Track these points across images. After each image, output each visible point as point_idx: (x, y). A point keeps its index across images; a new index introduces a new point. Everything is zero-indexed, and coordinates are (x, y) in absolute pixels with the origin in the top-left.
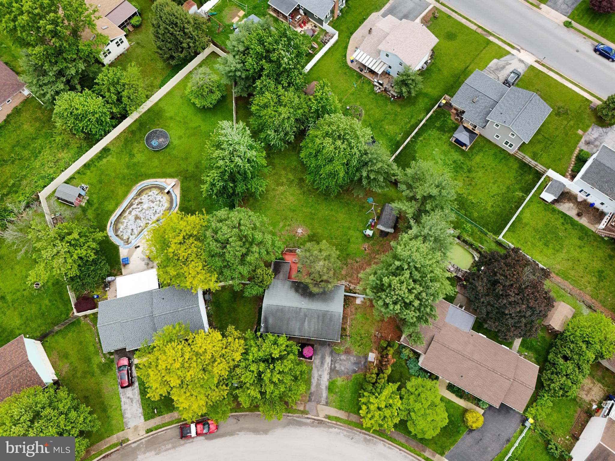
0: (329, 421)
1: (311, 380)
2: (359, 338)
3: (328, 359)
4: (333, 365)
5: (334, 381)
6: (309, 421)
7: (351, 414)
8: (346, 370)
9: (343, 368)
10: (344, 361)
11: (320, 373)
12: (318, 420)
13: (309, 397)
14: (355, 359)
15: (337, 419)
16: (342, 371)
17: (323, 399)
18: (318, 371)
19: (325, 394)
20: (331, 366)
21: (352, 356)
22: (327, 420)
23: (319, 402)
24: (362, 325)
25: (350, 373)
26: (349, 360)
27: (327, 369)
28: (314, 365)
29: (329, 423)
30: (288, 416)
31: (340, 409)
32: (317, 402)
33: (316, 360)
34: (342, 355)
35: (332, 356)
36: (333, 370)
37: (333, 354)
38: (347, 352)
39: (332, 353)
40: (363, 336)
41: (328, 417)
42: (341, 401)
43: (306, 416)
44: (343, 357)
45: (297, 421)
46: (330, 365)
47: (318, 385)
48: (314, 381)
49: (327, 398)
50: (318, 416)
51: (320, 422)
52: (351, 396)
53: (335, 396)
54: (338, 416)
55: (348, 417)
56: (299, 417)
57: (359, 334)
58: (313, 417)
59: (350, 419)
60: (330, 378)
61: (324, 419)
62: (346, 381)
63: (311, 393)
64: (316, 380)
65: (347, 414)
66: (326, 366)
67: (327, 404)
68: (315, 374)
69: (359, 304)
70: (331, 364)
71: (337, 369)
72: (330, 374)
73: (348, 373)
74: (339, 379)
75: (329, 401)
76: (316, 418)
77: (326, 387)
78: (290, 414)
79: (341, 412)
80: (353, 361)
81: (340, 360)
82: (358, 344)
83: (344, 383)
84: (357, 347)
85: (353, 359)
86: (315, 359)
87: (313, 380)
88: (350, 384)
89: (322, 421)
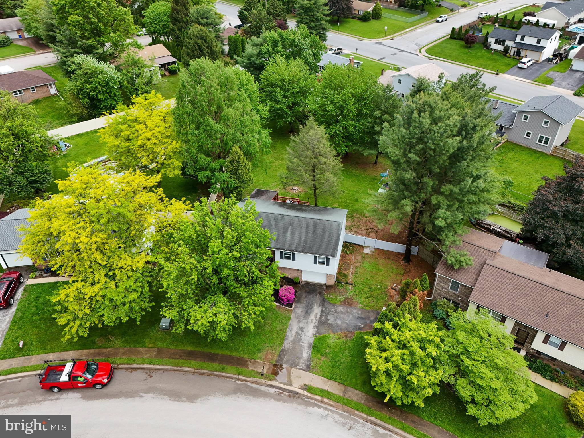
0: (309, 395)
1: (286, 332)
2: (366, 289)
3: (317, 310)
4: (323, 317)
5: (324, 337)
6: (272, 390)
7: (350, 388)
8: (344, 325)
9: (339, 322)
10: (343, 313)
11: (301, 325)
12: (290, 391)
13: (280, 356)
14: (360, 312)
15: (324, 393)
16: (338, 326)
17: (301, 361)
18: (299, 322)
19: (305, 354)
20: (320, 318)
21: (355, 309)
22: (306, 393)
23: (294, 365)
24: (372, 275)
25: (351, 330)
26: (351, 313)
27: (314, 321)
28: (293, 315)
29: (308, 397)
30: (238, 379)
31: (331, 379)
32: (292, 364)
33: (298, 309)
34: (340, 306)
35: (323, 306)
36: (322, 323)
37: (326, 304)
38: (348, 303)
39: (323, 302)
40: (373, 287)
41: (307, 388)
42: (333, 367)
43: (269, 383)
44: (340, 309)
45: (251, 387)
46: (318, 316)
47: (297, 340)
48: (291, 335)
49: (309, 360)
50: (291, 384)
51: (293, 395)
52: (351, 360)
53: (323, 358)
54: (326, 388)
55: (345, 392)
56: (256, 383)
57: (367, 284)
58: (282, 386)
59: (347, 396)
60: (318, 332)
61: (301, 391)
62: (344, 340)
63: (283, 351)
64: (294, 333)
65: (342, 387)
66: (312, 317)
67: (308, 368)
68: (294, 326)
69: (367, 254)
70: (321, 315)
71: (329, 322)
72: (318, 327)
73: (347, 329)
74: (332, 335)
75: (313, 365)
76: (286, 387)
77: (310, 345)
78: (241, 377)
79: (330, 382)
80: (357, 315)
81: (336, 312)
82: (366, 296)
83: (341, 341)
84: (363, 299)
85: (356, 312)
86: (296, 307)
87: (288, 333)
88: (350, 344)
89: (297, 393)
